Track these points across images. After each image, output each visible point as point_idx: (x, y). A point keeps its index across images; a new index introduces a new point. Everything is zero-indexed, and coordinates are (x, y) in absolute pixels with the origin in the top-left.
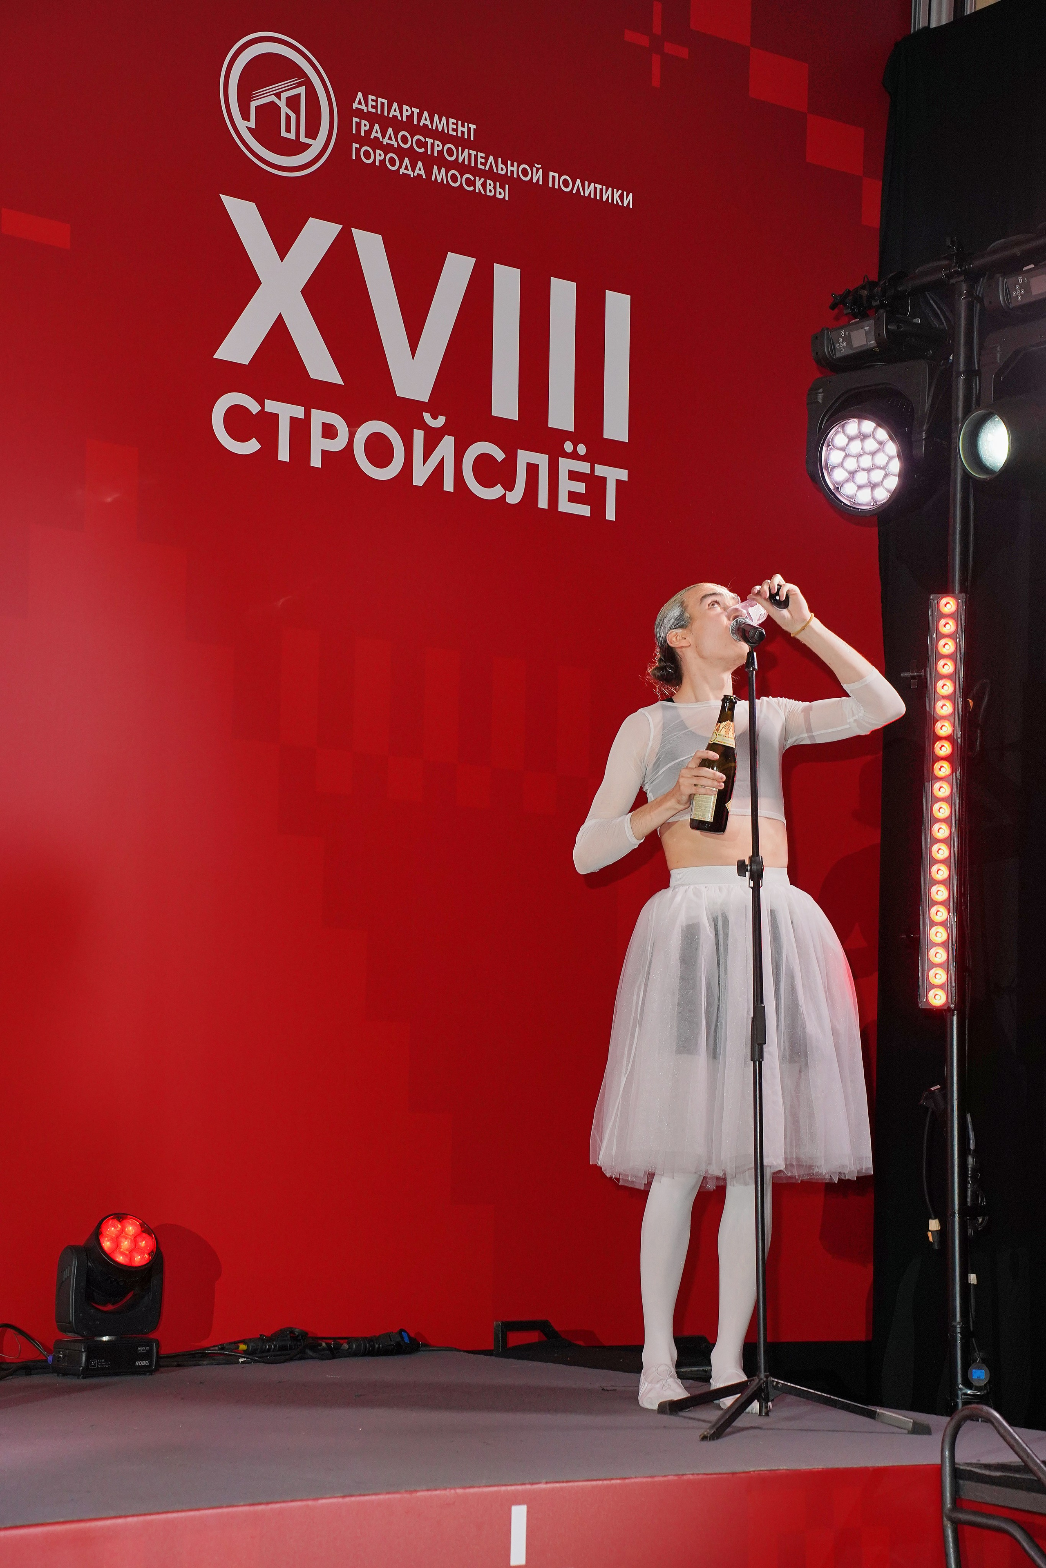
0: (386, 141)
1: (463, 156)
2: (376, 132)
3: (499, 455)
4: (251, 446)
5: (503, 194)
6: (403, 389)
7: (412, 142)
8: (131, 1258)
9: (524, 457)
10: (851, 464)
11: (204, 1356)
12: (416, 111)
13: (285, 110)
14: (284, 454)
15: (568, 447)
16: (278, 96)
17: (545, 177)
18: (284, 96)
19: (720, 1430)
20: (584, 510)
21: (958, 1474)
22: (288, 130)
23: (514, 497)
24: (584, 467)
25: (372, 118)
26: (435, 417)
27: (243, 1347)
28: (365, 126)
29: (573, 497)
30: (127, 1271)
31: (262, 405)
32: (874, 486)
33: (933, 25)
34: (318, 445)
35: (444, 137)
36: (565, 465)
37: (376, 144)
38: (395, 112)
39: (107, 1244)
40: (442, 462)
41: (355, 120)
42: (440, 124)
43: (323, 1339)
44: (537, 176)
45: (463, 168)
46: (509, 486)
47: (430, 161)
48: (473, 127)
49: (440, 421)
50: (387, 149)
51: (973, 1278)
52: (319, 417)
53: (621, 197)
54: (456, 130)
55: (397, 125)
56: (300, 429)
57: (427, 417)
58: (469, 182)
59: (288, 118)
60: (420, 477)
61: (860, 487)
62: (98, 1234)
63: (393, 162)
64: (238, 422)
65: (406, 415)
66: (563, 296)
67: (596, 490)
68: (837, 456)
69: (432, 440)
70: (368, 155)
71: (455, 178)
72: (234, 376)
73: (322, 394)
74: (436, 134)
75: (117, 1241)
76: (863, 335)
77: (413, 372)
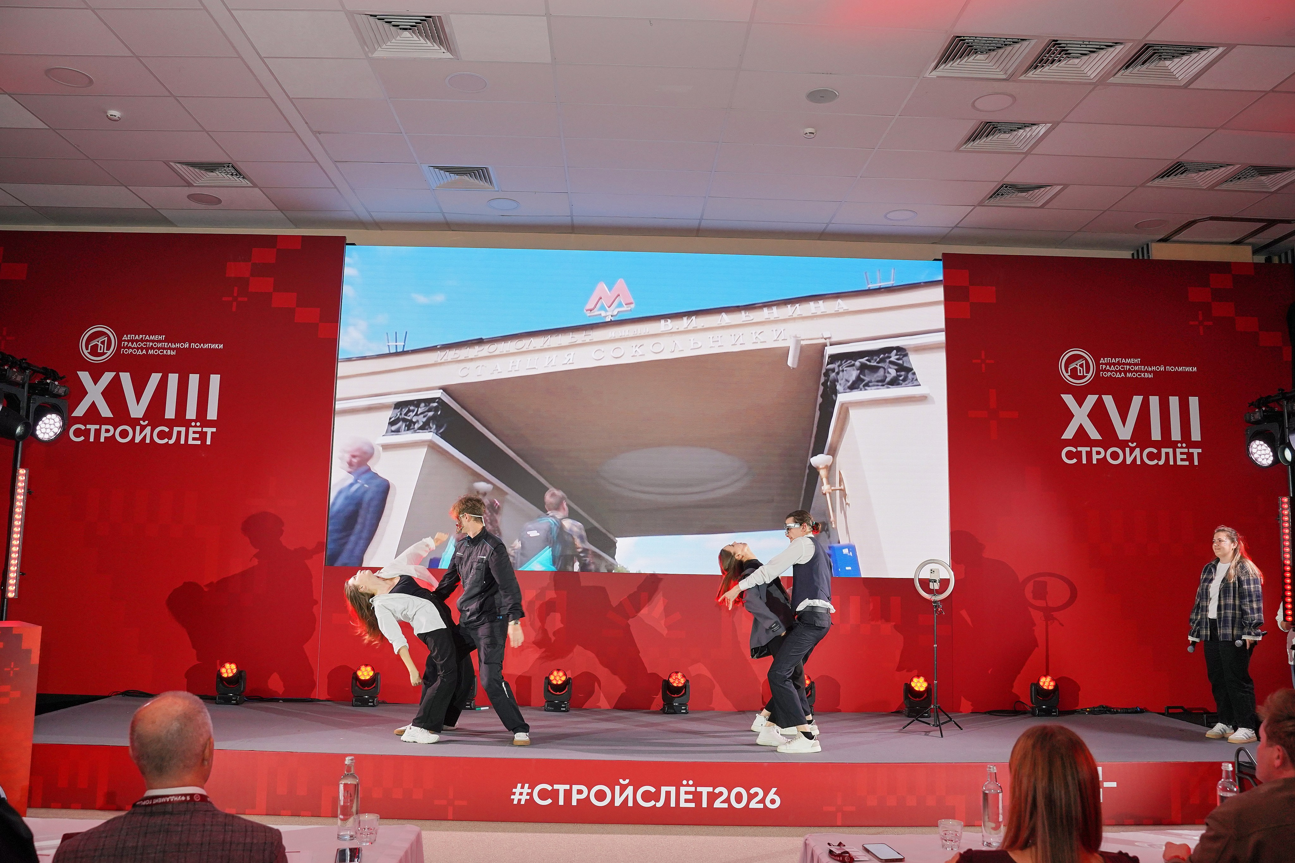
0: (1111, 369)
1: (1136, 368)
2: (1108, 368)
3: (1155, 451)
4: (1075, 461)
5: (1151, 376)
6: (1122, 437)
7: (1120, 368)
8: (1048, 687)
9: (1164, 451)
10: (1259, 453)
11: (1076, 712)
12: (1120, 359)
13: (1079, 368)
14: (1084, 462)
15: (1179, 445)
16: (1077, 365)
17: (1165, 368)
18: (1078, 364)
20: (1187, 463)
21: (1239, 765)
22: (1080, 373)
23: (1161, 463)
24: (1186, 450)
25: (1106, 364)
26: (1132, 443)
27: (1088, 710)
28: (1104, 367)
29: (1182, 460)
30: (1048, 690)
31: (1077, 449)
32: (1267, 459)
34: (1095, 458)
35: (1130, 364)
36: (1178, 451)
37: (1108, 371)
38: (1113, 360)
39: (1041, 684)
40: (1136, 456)
41: (1101, 366)
42: (1128, 361)
43: (1113, 708)
44: (1162, 369)
45: (1137, 372)
46: (1159, 459)
47: (1125, 372)
48: (1139, 359)
49: (1135, 444)
50: (1112, 371)
52: (1095, 450)
53: (1192, 369)
54: (1134, 362)
55: (1114, 364)
56: (1089, 454)
57: (1130, 444)
58: (1139, 375)
59: (1080, 370)
60: (1129, 461)
61: (1263, 459)
62: (1039, 680)
63: (1114, 375)
64: (1070, 455)
65: (1123, 445)
66: (1174, 401)
67: (1190, 457)
68: (1254, 451)
69: (1132, 450)
70: (1105, 374)
71: (1134, 375)
72: (1068, 443)
73: (1096, 443)
74: (1127, 364)
75: (1044, 683)
76: (1258, 416)
77: (1124, 432)
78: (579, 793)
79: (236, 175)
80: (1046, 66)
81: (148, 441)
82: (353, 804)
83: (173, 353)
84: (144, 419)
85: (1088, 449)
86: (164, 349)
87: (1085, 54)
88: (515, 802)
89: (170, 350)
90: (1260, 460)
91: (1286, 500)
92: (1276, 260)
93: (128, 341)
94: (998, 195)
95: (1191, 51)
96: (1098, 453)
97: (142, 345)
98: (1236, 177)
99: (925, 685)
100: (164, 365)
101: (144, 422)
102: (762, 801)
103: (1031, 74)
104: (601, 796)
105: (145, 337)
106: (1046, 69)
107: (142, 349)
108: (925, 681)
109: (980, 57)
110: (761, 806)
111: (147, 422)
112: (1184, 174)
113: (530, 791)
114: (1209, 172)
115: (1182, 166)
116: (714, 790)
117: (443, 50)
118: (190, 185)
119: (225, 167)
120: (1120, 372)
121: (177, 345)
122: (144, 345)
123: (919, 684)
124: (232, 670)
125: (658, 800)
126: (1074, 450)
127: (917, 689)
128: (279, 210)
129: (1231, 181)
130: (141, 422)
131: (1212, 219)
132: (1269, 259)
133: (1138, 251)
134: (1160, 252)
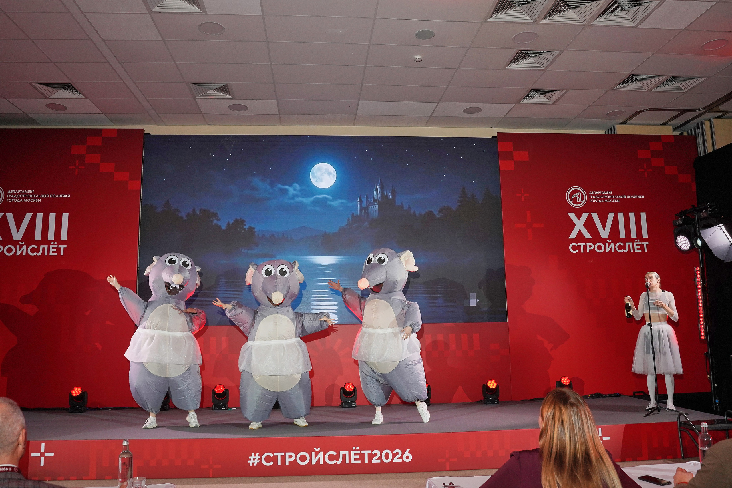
1: (610, 197)
2: (594, 197)
3: (622, 244)
4: (577, 251)
5: (618, 201)
6: (603, 236)
7: (601, 197)
8: (566, 383)
9: (627, 244)
10: (682, 243)
12: (601, 192)
13: (577, 197)
14: (582, 251)
15: (636, 240)
16: (576, 196)
17: (626, 197)
19: (647, 415)
20: (640, 251)
21: (680, 423)
22: (578, 200)
23: (626, 251)
24: (640, 243)
26: (609, 240)
27: (589, 396)
28: (592, 196)
29: (638, 249)
31: (578, 244)
32: (687, 246)
33: (702, 156)
34: (588, 249)
36: (635, 244)
37: (594, 199)
38: (597, 193)
39: (562, 381)
40: (611, 248)
41: (590, 196)
42: (606, 193)
43: (603, 395)
45: (610, 199)
46: (625, 249)
47: (604, 199)
48: (612, 192)
49: (611, 241)
50: (597, 199)
51: (716, 385)
52: (588, 244)
53: (642, 197)
54: (608, 193)
55: (597, 195)
56: (585, 247)
57: (608, 240)
58: (612, 201)
59: (578, 198)
60: (608, 251)
61: (684, 246)
62: (561, 379)
63: (597, 201)
64: (574, 248)
65: (604, 241)
66: (632, 215)
67: (642, 247)
68: (679, 242)
69: (609, 244)
70: (593, 201)
71: (609, 201)
72: (573, 241)
73: (588, 241)
74: (605, 195)
75: (564, 381)
76: (680, 222)
77: (605, 234)
78: (290, 457)
79: (75, 91)
80: (556, 14)
81: (24, 254)
82: (128, 471)
83: (39, 201)
84: (22, 241)
85: (584, 244)
86: (34, 198)
87: (579, 6)
88: (251, 465)
89: (37, 199)
90: (682, 247)
91: (698, 269)
92: (685, 134)
93: (11, 194)
94: (529, 96)
95: (640, 4)
96: (590, 246)
97: (20, 196)
98: (663, 83)
99: (495, 385)
100: (34, 208)
101: (22, 243)
102: (401, 457)
103: (548, 20)
104: (303, 459)
105: (22, 191)
106: (556, 16)
107: (20, 199)
108: (495, 382)
109: (518, 8)
110: (400, 460)
111: (23, 243)
112: (635, 82)
113: (260, 457)
114: (648, 81)
115: (634, 77)
116: (372, 452)
117: (195, 7)
118: (46, 98)
119: (67, 86)
120: (601, 199)
121: (41, 196)
122: (21, 196)
123: (492, 384)
124: (78, 391)
125: (338, 460)
126: (576, 245)
127: (491, 387)
128: (103, 113)
129: (661, 86)
130: (20, 243)
131: (650, 109)
132: (681, 134)
133: (608, 130)
134: (621, 130)
